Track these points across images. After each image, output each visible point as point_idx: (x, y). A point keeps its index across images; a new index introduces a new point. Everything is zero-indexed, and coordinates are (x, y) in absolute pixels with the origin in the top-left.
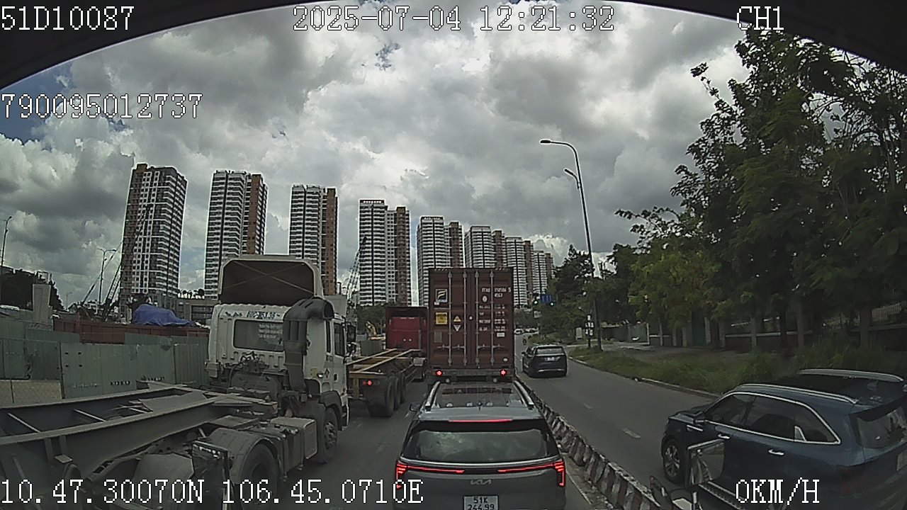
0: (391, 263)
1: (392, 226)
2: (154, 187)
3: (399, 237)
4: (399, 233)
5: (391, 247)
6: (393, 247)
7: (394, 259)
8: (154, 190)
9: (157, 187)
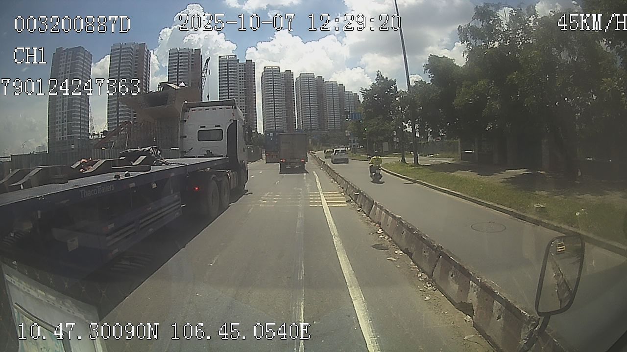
0: (242, 100)
1: (242, 74)
2: (68, 63)
3: (248, 82)
4: (248, 79)
5: (242, 89)
6: (244, 89)
7: (244, 97)
8: (69, 64)
9: (70, 62)
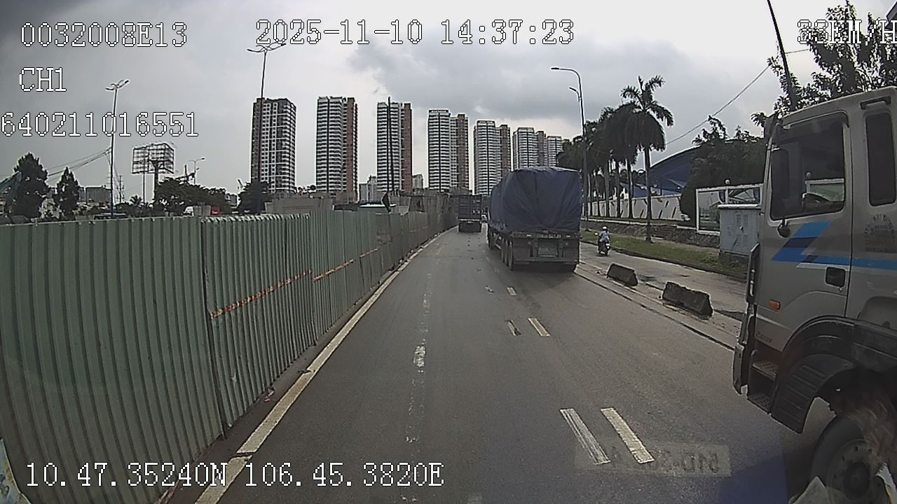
0: (453, 158)
1: (454, 129)
2: (274, 115)
3: (460, 138)
4: (460, 135)
7: (456, 155)
